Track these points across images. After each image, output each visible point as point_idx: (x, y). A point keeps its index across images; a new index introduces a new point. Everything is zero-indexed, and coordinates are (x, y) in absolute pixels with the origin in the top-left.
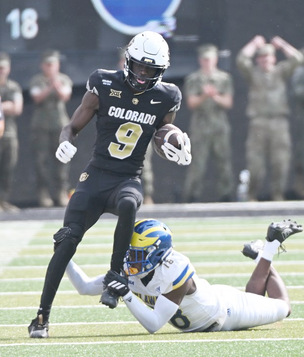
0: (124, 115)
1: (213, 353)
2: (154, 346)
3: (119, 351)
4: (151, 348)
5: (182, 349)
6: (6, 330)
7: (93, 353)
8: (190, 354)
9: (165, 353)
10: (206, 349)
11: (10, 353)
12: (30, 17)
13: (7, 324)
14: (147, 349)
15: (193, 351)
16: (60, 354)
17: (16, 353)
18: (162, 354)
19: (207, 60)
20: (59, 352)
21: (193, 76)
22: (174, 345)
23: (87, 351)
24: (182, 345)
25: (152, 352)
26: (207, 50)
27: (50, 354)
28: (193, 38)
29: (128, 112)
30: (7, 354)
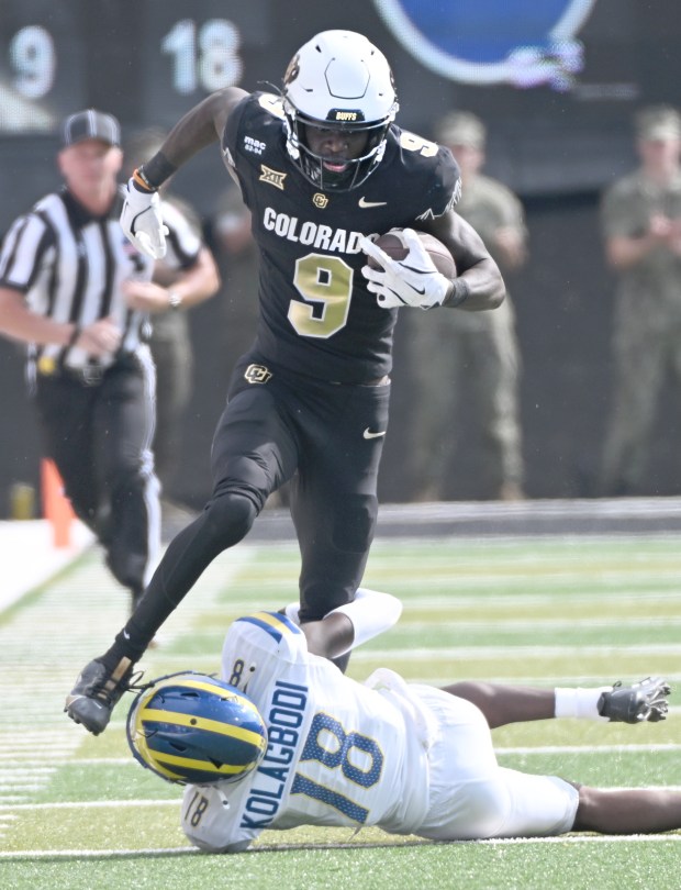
0: (297, 233)
1: (671, 868)
2: (526, 852)
3: (440, 865)
4: (520, 856)
5: (595, 858)
6: (161, 814)
7: (377, 870)
8: (615, 872)
9: (552, 867)
10: (654, 858)
11: (170, 869)
12: (218, 43)
13: (163, 798)
14: (508, 860)
15: (623, 863)
16: (294, 873)
17: (184, 870)
18: (545, 870)
19: (659, 145)
20: (291, 867)
21: (624, 187)
22: (576, 849)
23: (361, 865)
24: (595, 849)
25: (522, 867)
26: (660, 120)
27: (269, 872)
28: (624, 92)
29: (306, 225)
30: (162, 874)
